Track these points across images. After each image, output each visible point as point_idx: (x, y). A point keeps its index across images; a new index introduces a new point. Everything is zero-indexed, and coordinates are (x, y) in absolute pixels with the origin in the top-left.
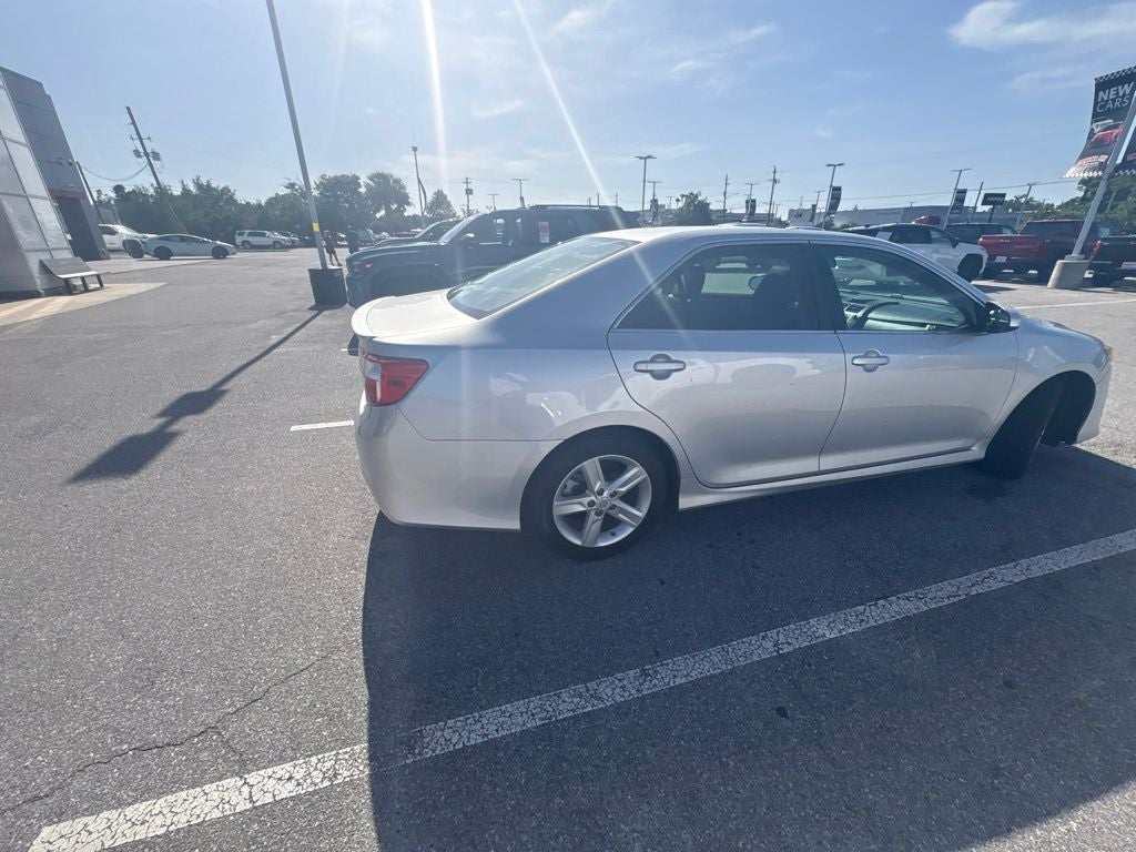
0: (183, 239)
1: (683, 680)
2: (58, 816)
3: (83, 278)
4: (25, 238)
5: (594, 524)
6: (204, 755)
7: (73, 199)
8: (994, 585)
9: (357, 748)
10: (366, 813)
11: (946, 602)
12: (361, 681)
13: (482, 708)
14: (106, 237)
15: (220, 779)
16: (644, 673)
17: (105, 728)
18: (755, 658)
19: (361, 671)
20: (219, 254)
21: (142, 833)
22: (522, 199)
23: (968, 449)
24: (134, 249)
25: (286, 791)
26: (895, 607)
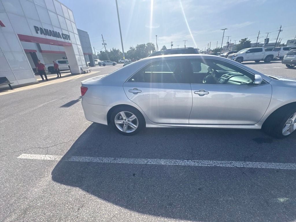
0: (108, 62)
1: (121, 163)
2: (25, 153)
3: (87, 71)
4: (79, 63)
5: (125, 127)
6: (44, 151)
7: (90, 55)
8: (228, 165)
9: (61, 156)
10: (55, 165)
11: (206, 165)
12: (71, 147)
13: (83, 156)
14: (95, 62)
15: (43, 154)
16: (115, 159)
17: (37, 144)
18: (140, 163)
19: (72, 145)
20: (114, 64)
21: (31, 158)
22: (185, 46)
23: (253, 125)
24: (100, 64)
25: (49, 159)
26: (188, 163)
